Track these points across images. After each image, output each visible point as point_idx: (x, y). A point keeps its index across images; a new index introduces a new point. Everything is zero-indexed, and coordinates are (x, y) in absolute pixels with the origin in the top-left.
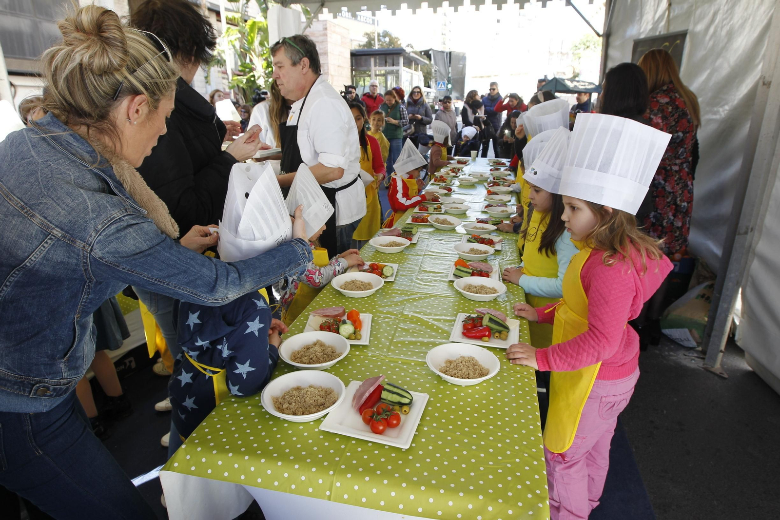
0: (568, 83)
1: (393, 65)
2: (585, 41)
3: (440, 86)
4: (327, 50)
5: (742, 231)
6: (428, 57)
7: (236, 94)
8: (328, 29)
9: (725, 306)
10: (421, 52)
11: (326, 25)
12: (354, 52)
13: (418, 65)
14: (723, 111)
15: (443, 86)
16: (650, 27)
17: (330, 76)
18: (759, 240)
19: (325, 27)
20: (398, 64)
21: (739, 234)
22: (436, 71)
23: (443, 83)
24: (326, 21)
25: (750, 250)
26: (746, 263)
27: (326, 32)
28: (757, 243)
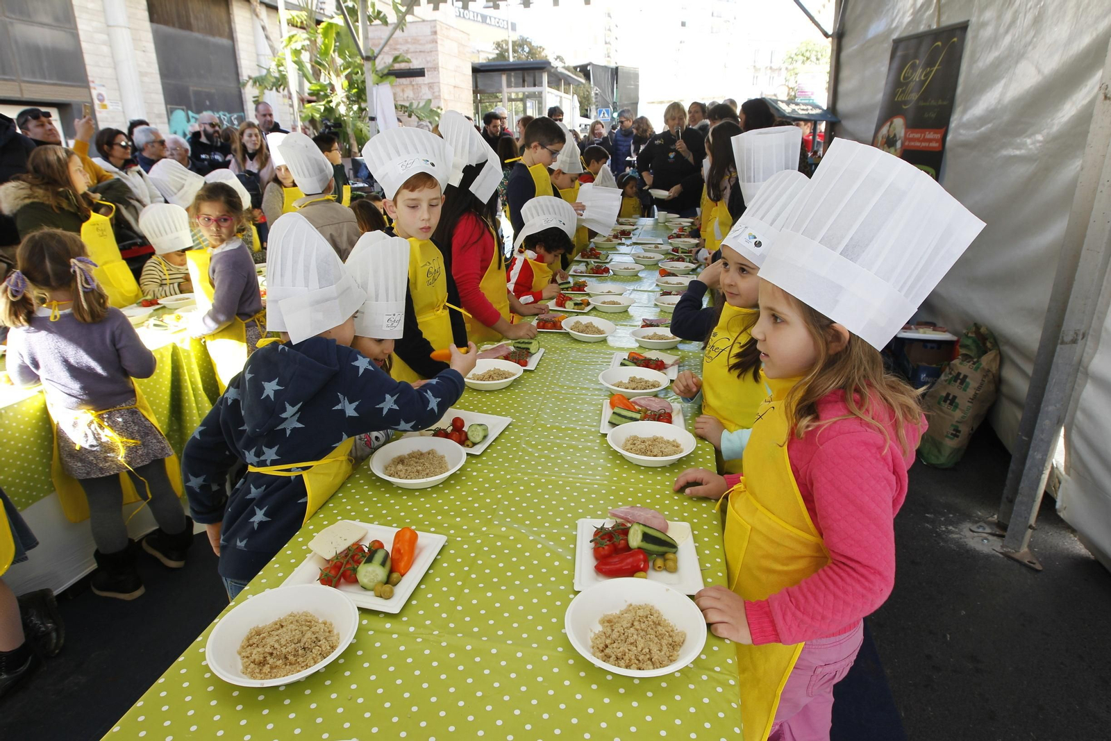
0: (783, 106)
1: (535, 85)
2: (804, 50)
3: (602, 115)
4: (438, 64)
5: (1068, 338)
6: (585, 75)
7: (306, 128)
8: (438, 32)
9: (1039, 456)
10: (575, 68)
11: (435, 27)
12: (477, 66)
13: (569, 84)
14: (1033, 143)
15: (606, 115)
16: (907, 19)
17: (442, 101)
18: (1094, 353)
19: (434, 29)
20: (541, 84)
21: (1063, 343)
22: (596, 94)
23: (606, 111)
24: (435, 21)
25: (1080, 370)
26: (1073, 389)
27: (435, 37)
28: (1092, 358)
